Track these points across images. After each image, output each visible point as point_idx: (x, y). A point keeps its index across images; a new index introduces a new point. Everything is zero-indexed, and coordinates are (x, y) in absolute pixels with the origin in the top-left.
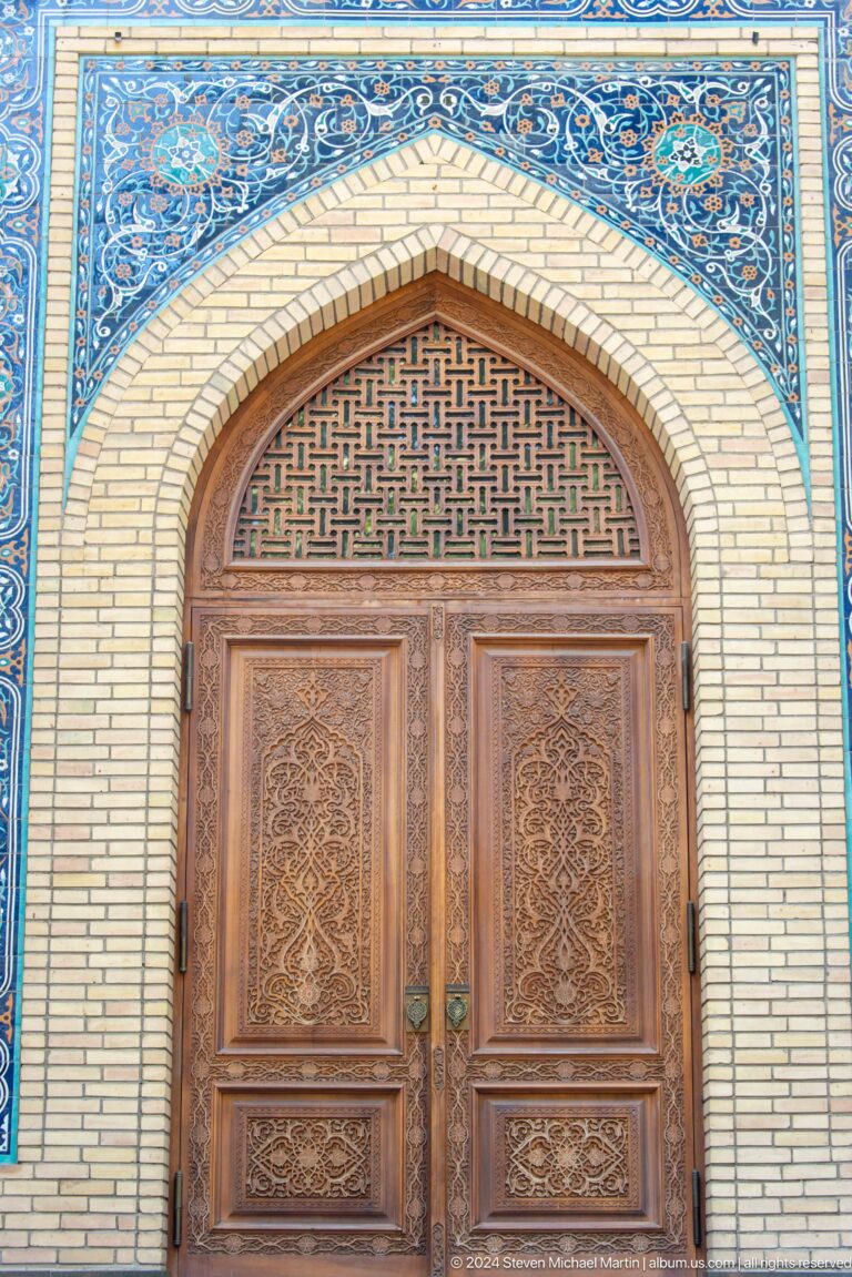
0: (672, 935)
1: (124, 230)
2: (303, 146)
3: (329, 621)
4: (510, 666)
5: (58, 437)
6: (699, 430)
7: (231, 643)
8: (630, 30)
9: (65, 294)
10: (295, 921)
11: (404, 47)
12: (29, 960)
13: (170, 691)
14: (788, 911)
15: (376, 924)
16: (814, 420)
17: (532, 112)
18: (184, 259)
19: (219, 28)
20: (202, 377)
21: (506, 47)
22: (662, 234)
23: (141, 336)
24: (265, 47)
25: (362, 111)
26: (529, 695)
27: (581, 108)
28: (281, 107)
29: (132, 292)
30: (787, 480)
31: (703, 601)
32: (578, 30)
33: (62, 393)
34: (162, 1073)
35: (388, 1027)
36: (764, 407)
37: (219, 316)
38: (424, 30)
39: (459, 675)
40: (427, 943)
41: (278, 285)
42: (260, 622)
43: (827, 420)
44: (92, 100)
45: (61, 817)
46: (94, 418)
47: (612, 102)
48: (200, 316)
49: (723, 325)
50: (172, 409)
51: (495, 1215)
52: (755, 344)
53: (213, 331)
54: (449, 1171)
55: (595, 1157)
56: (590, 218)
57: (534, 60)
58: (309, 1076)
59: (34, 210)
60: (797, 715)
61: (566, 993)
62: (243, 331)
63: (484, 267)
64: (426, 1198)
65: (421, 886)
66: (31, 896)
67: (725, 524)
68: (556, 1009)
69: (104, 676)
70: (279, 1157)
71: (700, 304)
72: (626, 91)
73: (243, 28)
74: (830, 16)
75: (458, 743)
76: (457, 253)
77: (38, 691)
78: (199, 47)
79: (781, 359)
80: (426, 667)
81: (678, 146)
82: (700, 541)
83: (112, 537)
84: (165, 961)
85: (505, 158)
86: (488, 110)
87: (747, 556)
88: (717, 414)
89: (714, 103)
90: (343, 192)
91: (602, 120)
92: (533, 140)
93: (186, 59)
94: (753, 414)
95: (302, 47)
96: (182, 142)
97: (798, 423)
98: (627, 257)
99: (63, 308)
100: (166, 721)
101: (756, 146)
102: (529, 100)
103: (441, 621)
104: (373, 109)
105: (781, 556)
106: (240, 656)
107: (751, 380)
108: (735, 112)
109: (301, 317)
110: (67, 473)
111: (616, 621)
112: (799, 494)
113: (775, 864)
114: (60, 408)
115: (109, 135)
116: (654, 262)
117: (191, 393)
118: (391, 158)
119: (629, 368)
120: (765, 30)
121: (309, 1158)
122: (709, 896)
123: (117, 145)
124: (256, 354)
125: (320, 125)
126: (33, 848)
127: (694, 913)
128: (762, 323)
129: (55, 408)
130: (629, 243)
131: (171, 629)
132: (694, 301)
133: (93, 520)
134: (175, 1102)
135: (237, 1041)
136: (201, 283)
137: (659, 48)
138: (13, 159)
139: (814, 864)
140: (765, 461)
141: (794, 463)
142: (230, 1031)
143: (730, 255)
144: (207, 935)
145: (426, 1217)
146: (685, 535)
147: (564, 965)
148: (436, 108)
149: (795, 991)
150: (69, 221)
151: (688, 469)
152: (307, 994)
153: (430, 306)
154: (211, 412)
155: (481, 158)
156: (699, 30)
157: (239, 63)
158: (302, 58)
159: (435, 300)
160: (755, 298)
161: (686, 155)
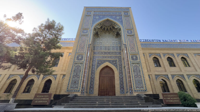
0: (114, 86)
1: (98, 64)
3: (104, 76)
4: (109, 78)
6: (115, 70)
9: (96, 66)
10: (102, 86)
11: (106, 59)
12: (94, 87)
15: (105, 86)
17: (110, 61)
18: (100, 65)
21: (109, 59)
23: (98, 68)
29: (98, 66)
31: (115, 76)
32: (111, 59)
34: (98, 91)
35: (105, 89)
40: (107, 86)
42: (102, 76)
44: (97, 61)
45: (95, 82)
47: (112, 61)
55: (112, 94)
56: (111, 64)
58: (103, 91)
59: (95, 64)
60: (118, 79)
61: (111, 88)
62: (101, 68)
69: (97, 78)
74: (118, 58)
75: (108, 80)
76: (108, 65)
77: (95, 78)
79: (117, 68)
80: (107, 78)
82: (115, 74)
84: (98, 87)
95: (103, 59)
96: (100, 62)
98: (113, 65)
100: (99, 79)
103: (107, 76)
105: (117, 74)
108: (116, 61)
109: (103, 67)
110: (96, 72)
111: (112, 76)
114: (96, 70)
118: (106, 62)
119: (113, 69)
120: (116, 59)
121: (103, 94)
125: (104, 61)
131: (99, 76)
132: (114, 67)
135: (101, 90)
137: (113, 59)
138: (95, 62)
139: (118, 84)
140: (117, 71)
143: (116, 65)
144: (100, 86)
149: (118, 88)
151: (114, 72)
152: (103, 88)
154: (100, 70)
155: (108, 62)
157: (101, 60)
159: (107, 67)
160: (116, 67)
161: (114, 62)
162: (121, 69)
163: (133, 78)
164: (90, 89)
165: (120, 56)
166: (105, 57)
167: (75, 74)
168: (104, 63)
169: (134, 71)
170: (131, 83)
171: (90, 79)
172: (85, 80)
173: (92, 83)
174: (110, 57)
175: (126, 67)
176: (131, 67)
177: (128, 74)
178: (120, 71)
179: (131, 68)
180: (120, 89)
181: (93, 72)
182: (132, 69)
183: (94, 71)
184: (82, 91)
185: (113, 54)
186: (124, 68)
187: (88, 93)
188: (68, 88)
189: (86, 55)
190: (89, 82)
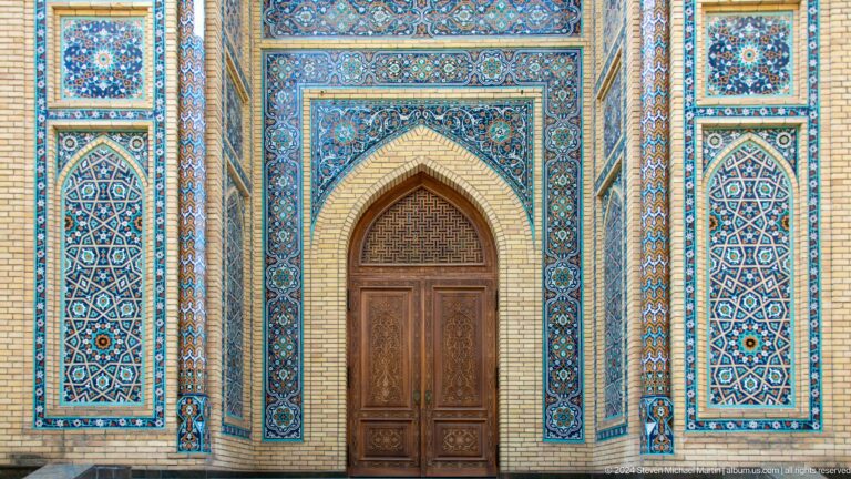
0: (491, 376)
1: (326, 158)
2: (381, 130)
3: (391, 282)
4: (444, 296)
5: (308, 225)
6: (502, 222)
7: (362, 289)
8: (483, 90)
9: (309, 179)
10: (381, 372)
11: (411, 96)
12: (305, 383)
13: (344, 303)
14: (525, 369)
15: (405, 372)
16: (537, 219)
17: (452, 118)
18: (345, 167)
19: (353, 90)
20: (351, 206)
21: (443, 96)
22: (491, 159)
23: (332, 193)
24: (368, 96)
25: (399, 118)
26: (449, 304)
27: (467, 117)
28: (373, 117)
29: (329, 178)
30: (528, 238)
31: (501, 276)
32: (466, 90)
33: (309, 211)
34: (344, 416)
35: (408, 403)
36: (521, 215)
37: (356, 186)
38: (418, 90)
39: (429, 299)
40: (420, 378)
41: (374, 176)
42: (370, 282)
43: (540, 219)
44: (315, 114)
45: (313, 341)
46: (319, 219)
47: (477, 115)
48: (350, 186)
49: (510, 189)
50: (342, 216)
51: (440, 456)
52: (519, 194)
53: (354, 191)
54: (426, 444)
55: (468, 440)
56: (469, 153)
57: (452, 100)
58: (386, 417)
59: (298, 151)
60: (529, 310)
61: (460, 393)
62: (363, 191)
63: (437, 170)
64: (420, 451)
65: (418, 361)
66: (305, 364)
67: (509, 252)
68: (456, 397)
69: (325, 299)
70: (378, 440)
71: (503, 181)
72: (481, 111)
73: (361, 90)
74: (546, 84)
75: (429, 319)
76: (428, 165)
77: (305, 303)
78: (347, 96)
79: (527, 199)
80: (419, 296)
81: (497, 129)
82: (501, 257)
83: (325, 256)
84: (344, 383)
85: (443, 134)
86: (438, 117)
87: (515, 262)
88: (507, 217)
89: (509, 114)
90: (393, 145)
91: (473, 120)
92: (452, 127)
93: (343, 100)
94: (517, 217)
95: (380, 96)
96: (343, 129)
97: (532, 220)
98: (480, 166)
99: (309, 184)
100: (343, 312)
101: (521, 129)
102: (450, 114)
103: (423, 282)
104: (402, 117)
105: (525, 261)
106: (364, 293)
107: (518, 206)
108: (515, 117)
109: (381, 186)
110: (311, 236)
111: (475, 282)
112: (531, 242)
113: (521, 355)
114: (309, 216)
115: (320, 127)
116: (489, 168)
117: (347, 211)
118: (408, 134)
119: (480, 202)
120: (525, 89)
121: (386, 440)
122: (502, 365)
123: (323, 130)
124: (367, 198)
125: (386, 123)
126: (305, 350)
127: (497, 370)
128: (522, 188)
129: (307, 216)
130: (481, 162)
131: (343, 284)
132: (500, 180)
133: (320, 251)
134: (348, 423)
135: (367, 406)
136: (350, 175)
137: (491, 96)
138: (291, 134)
139: (532, 355)
140: (521, 232)
141: (529, 232)
142: (363, 404)
143: (512, 166)
144: (356, 376)
145: (420, 456)
146: (496, 256)
147: (460, 384)
148: (422, 117)
149: (526, 392)
150: (309, 155)
151: (498, 234)
152: (386, 393)
153: (420, 183)
154: (354, 217)
155: (436, 134)
156: (504, 90)
157: (360, 101)
158: (380, 100)
159: (421, 181)
160: (519, 180)
161: (499, 132)
162: (562, 207)
163: (690, 297)
164: (268, 400)
165: (573, 55)
166: (395, 69)
167: (88, 257)
168: (386, 135)
169: (714, 224)
170: (668, 350)
171: (259, 314)
172: (199, 318)
173: (284, 348)
174: (449, 69)
175: (630, 176)
176: (689, 176)
177: (642, 257)
178: (553, 224)
179: (690, 193)
180: (548, 401)
181: (283, 236)
182: (701, 198)
183: (293, 227)
184: (180, 420)
185: (490, 30)
186: (604, 194)
187: (257, 434)
188: (40, 400)
189: (171, 28)
190: (254, 339)
